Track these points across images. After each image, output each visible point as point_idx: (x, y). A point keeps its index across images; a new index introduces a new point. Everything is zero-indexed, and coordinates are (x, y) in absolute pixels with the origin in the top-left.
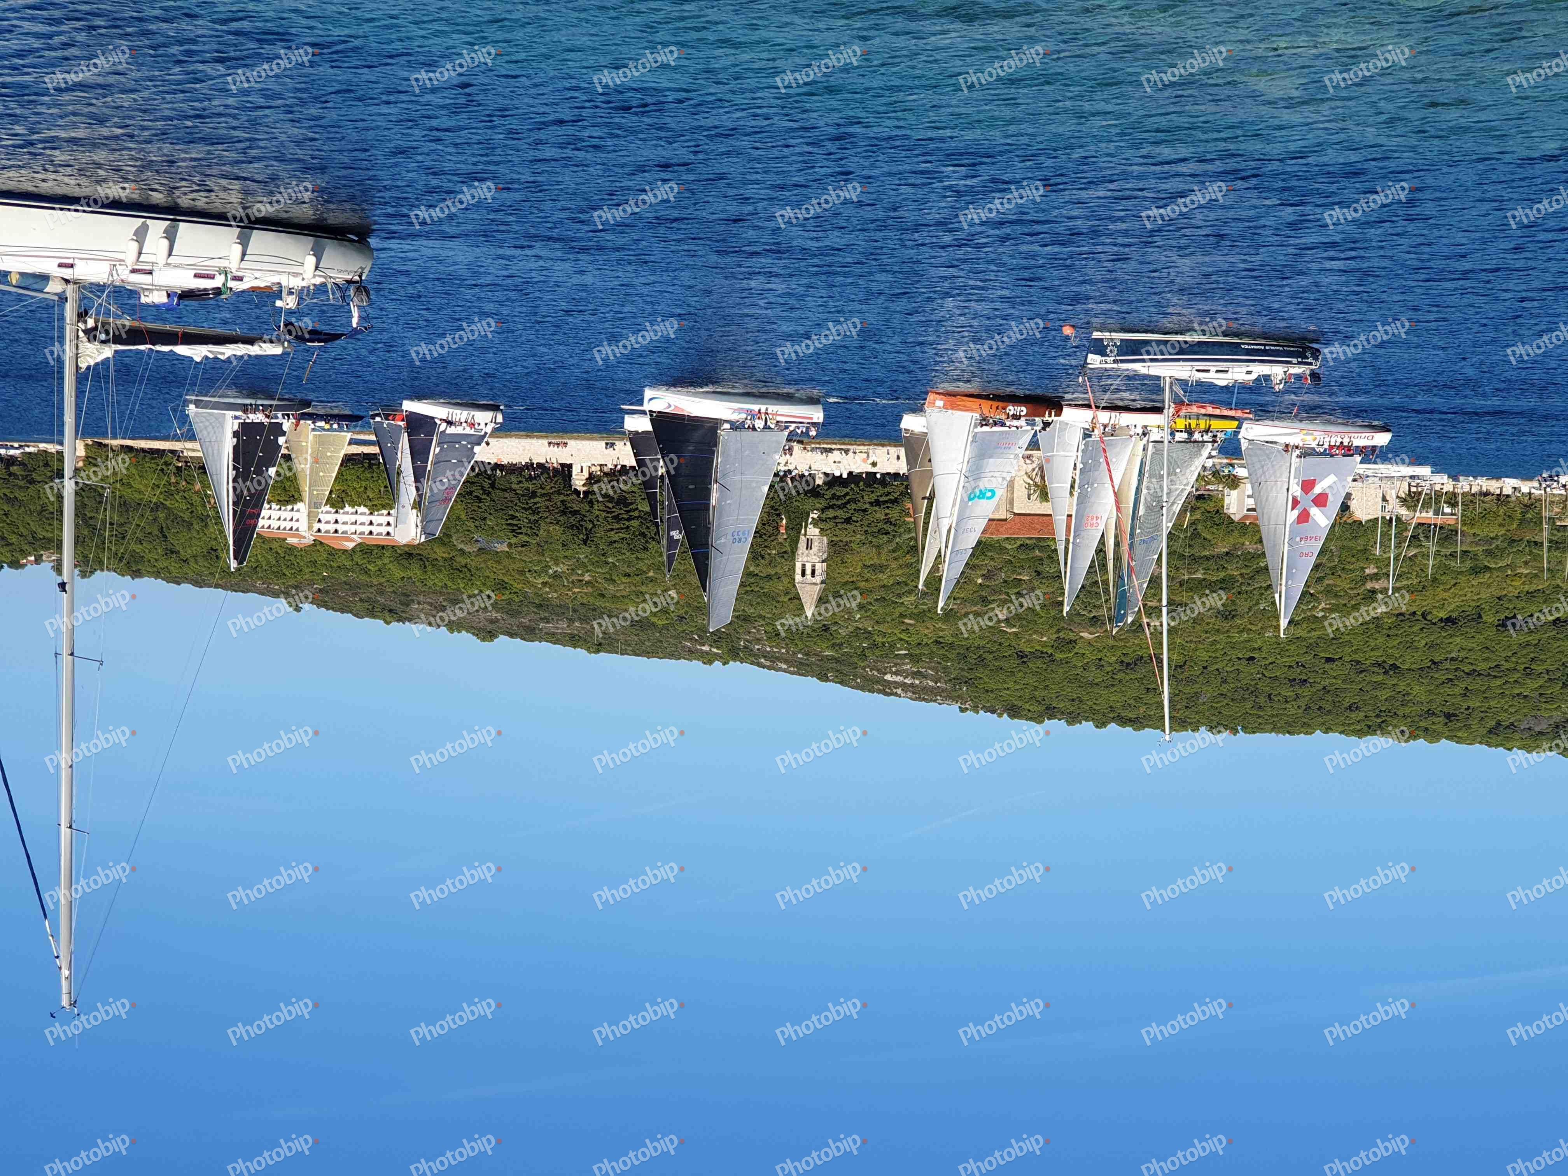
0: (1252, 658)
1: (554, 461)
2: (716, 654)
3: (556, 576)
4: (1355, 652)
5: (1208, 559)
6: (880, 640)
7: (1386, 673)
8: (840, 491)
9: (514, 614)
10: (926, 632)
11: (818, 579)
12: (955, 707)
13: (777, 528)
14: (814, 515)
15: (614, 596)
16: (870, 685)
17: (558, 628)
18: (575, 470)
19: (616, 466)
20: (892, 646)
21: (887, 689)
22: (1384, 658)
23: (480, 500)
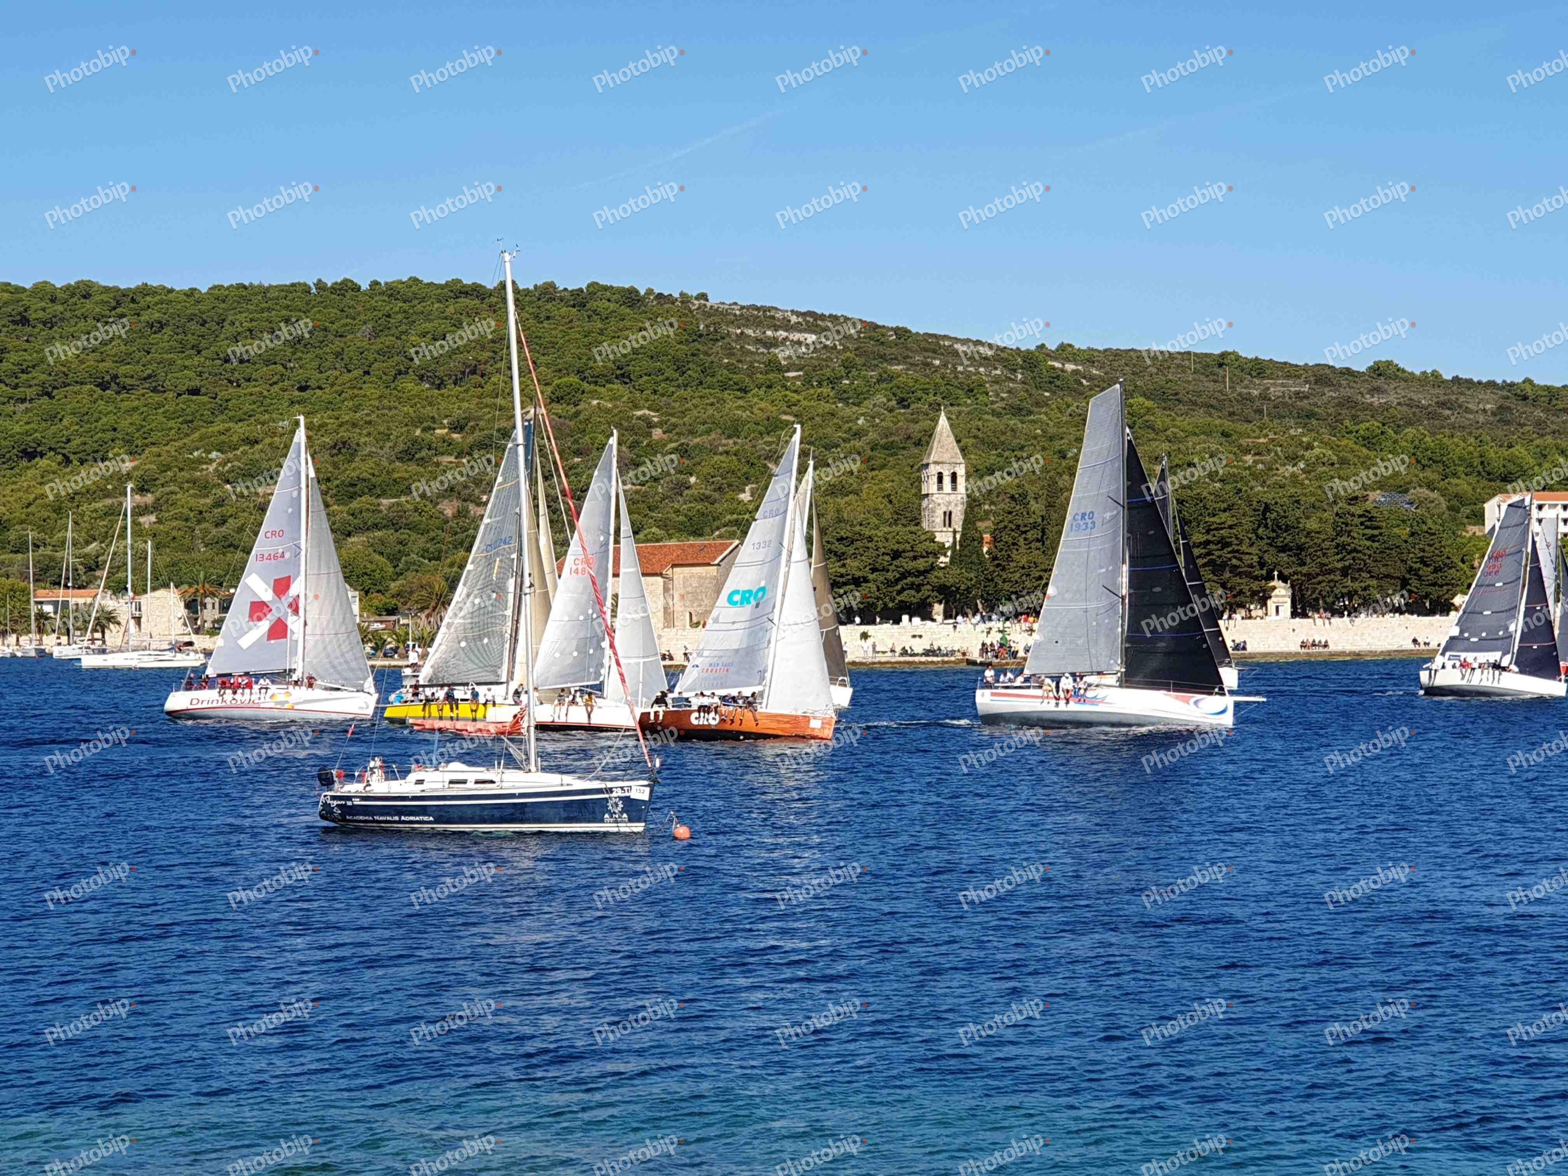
0: (302, 389)
1: (1319, 622)
2: (1056, 359)
3: (1293, 459)
4: (160, 405)
5: (376, 526)
6: (826, 390)
7: (116, 377)
8: (909, 596)
9: (1347, 403)
10: (763, 405)
11: (932, 470)
12: (713, 301)
13: (995, 539)
14: (944, 560)
15: (1209, 434)
17: (1283, 385)
18: (1286, 609)
19: (1230, 618)
20: (807, 382)
21: (812, 321)
22: (119, 398)
23: (1422, 561)
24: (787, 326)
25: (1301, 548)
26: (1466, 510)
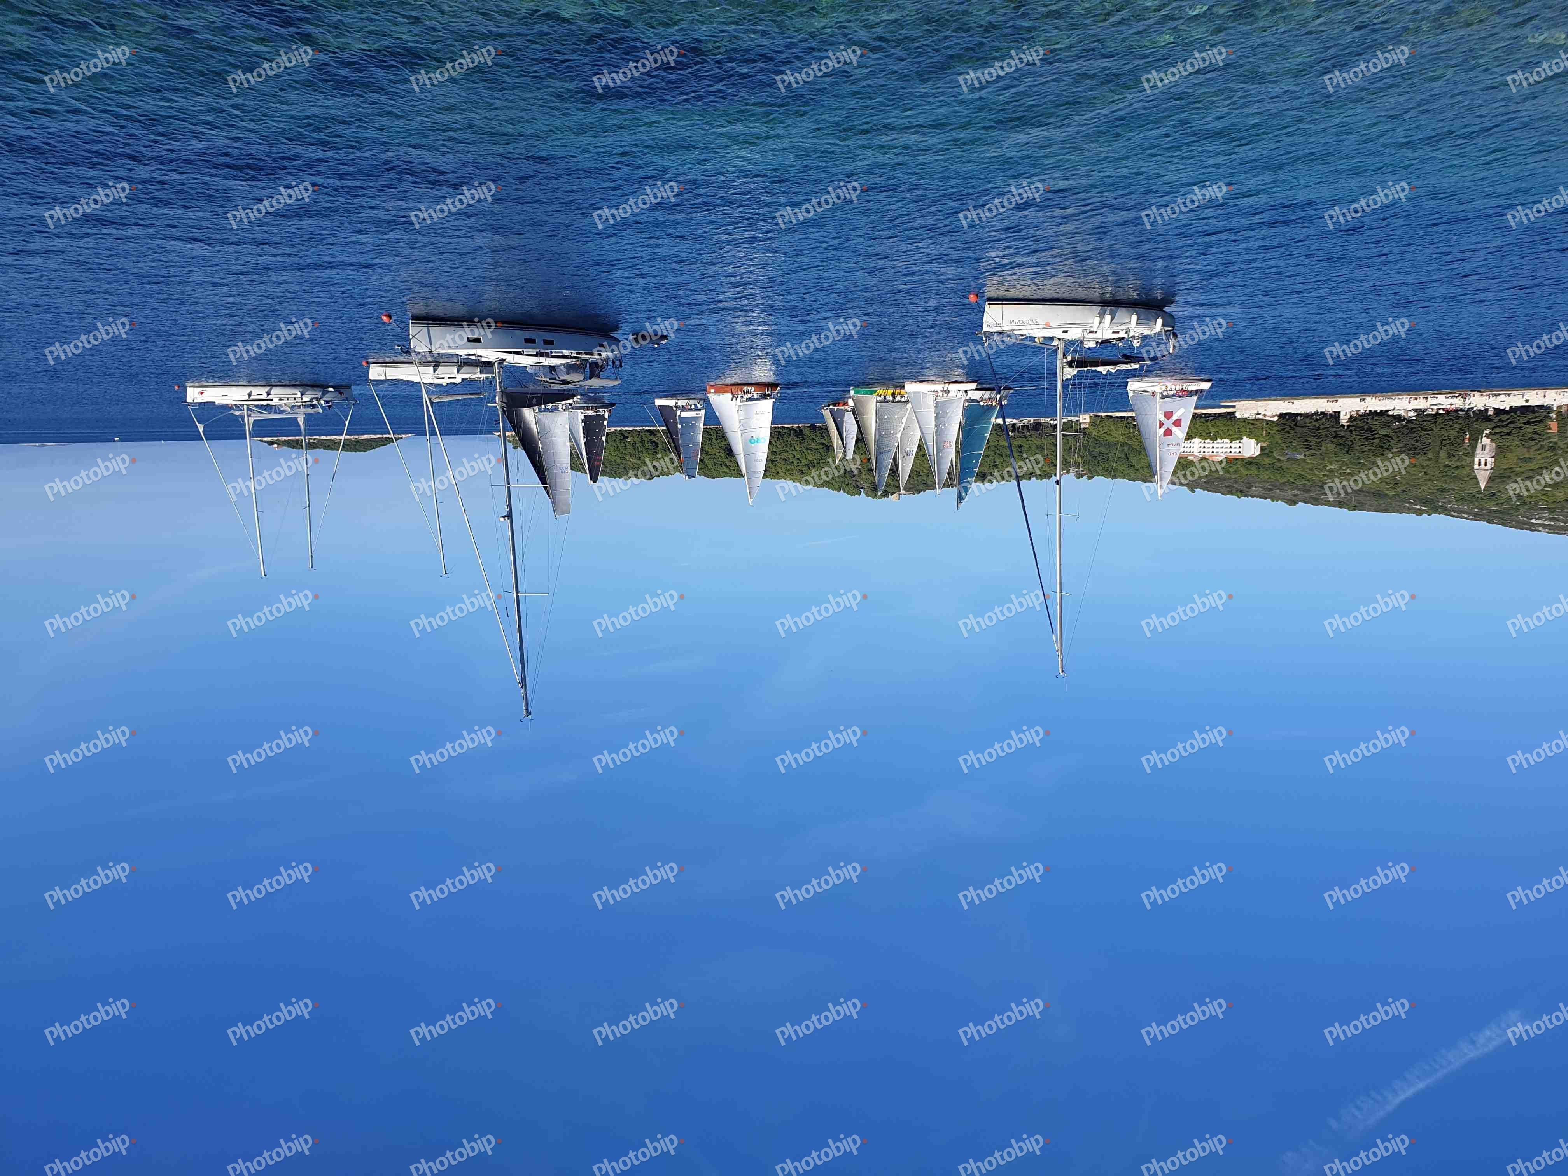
1: (1330, 410)
2: (1424, 510)
3: (1331, 471)
6: (1528, 500)
8: (1505, 417)
9: (1307, 491)
11: (1489, 467)
13: (1463, 440)
14: (1487, 432)
16: (1521, 526)
18: (1342, 414)
19: (1366, 411)
20: (1536, 504)
21: (1532, 528)
23: (1289, 433)
24: (1544, 526)
25: (1335, 437)
26: (1267, 451)
